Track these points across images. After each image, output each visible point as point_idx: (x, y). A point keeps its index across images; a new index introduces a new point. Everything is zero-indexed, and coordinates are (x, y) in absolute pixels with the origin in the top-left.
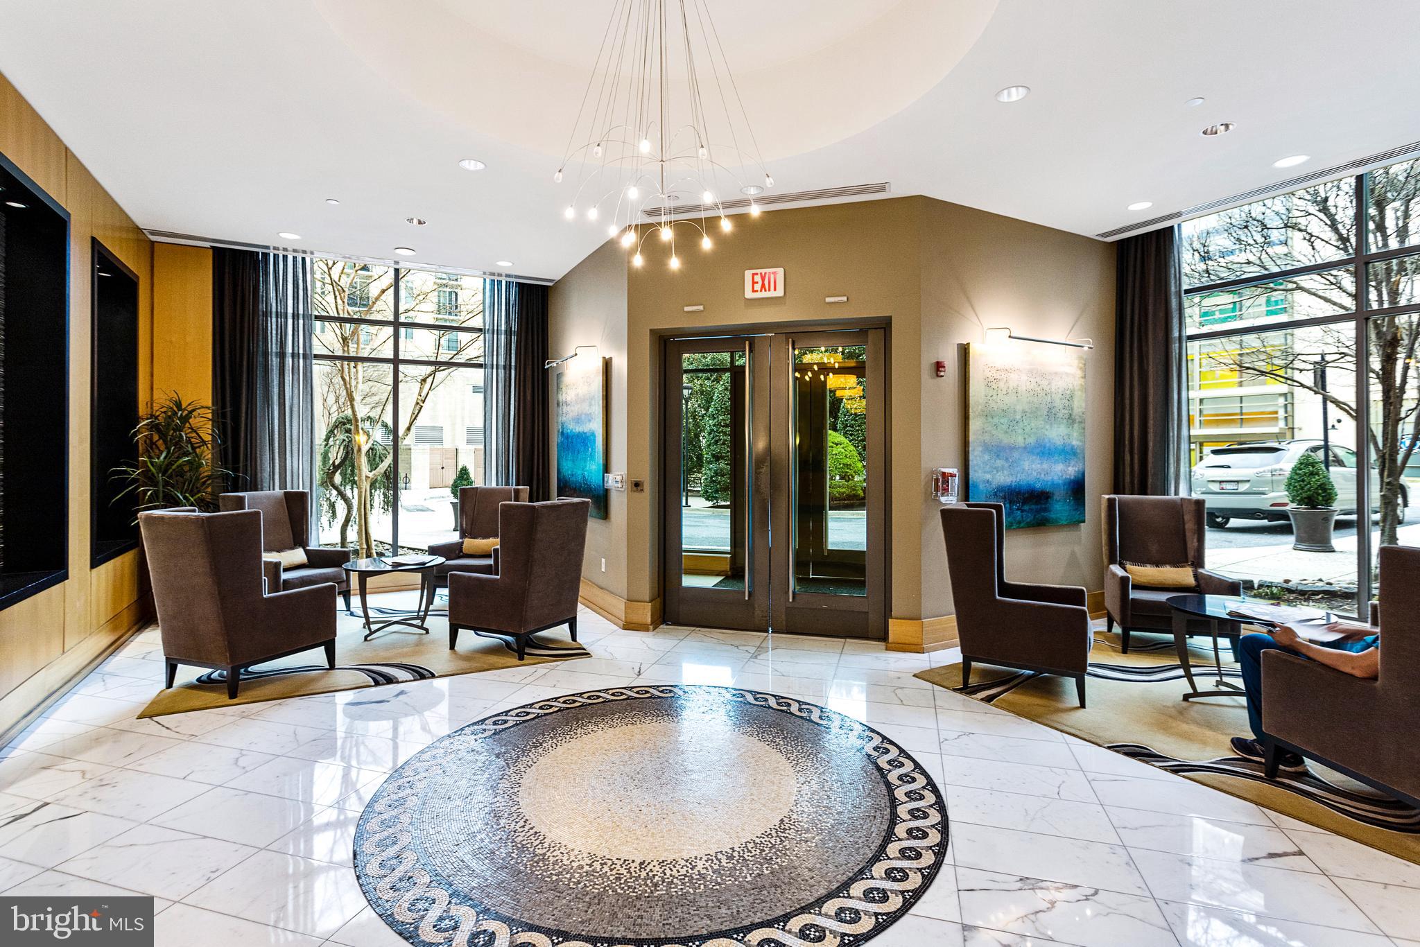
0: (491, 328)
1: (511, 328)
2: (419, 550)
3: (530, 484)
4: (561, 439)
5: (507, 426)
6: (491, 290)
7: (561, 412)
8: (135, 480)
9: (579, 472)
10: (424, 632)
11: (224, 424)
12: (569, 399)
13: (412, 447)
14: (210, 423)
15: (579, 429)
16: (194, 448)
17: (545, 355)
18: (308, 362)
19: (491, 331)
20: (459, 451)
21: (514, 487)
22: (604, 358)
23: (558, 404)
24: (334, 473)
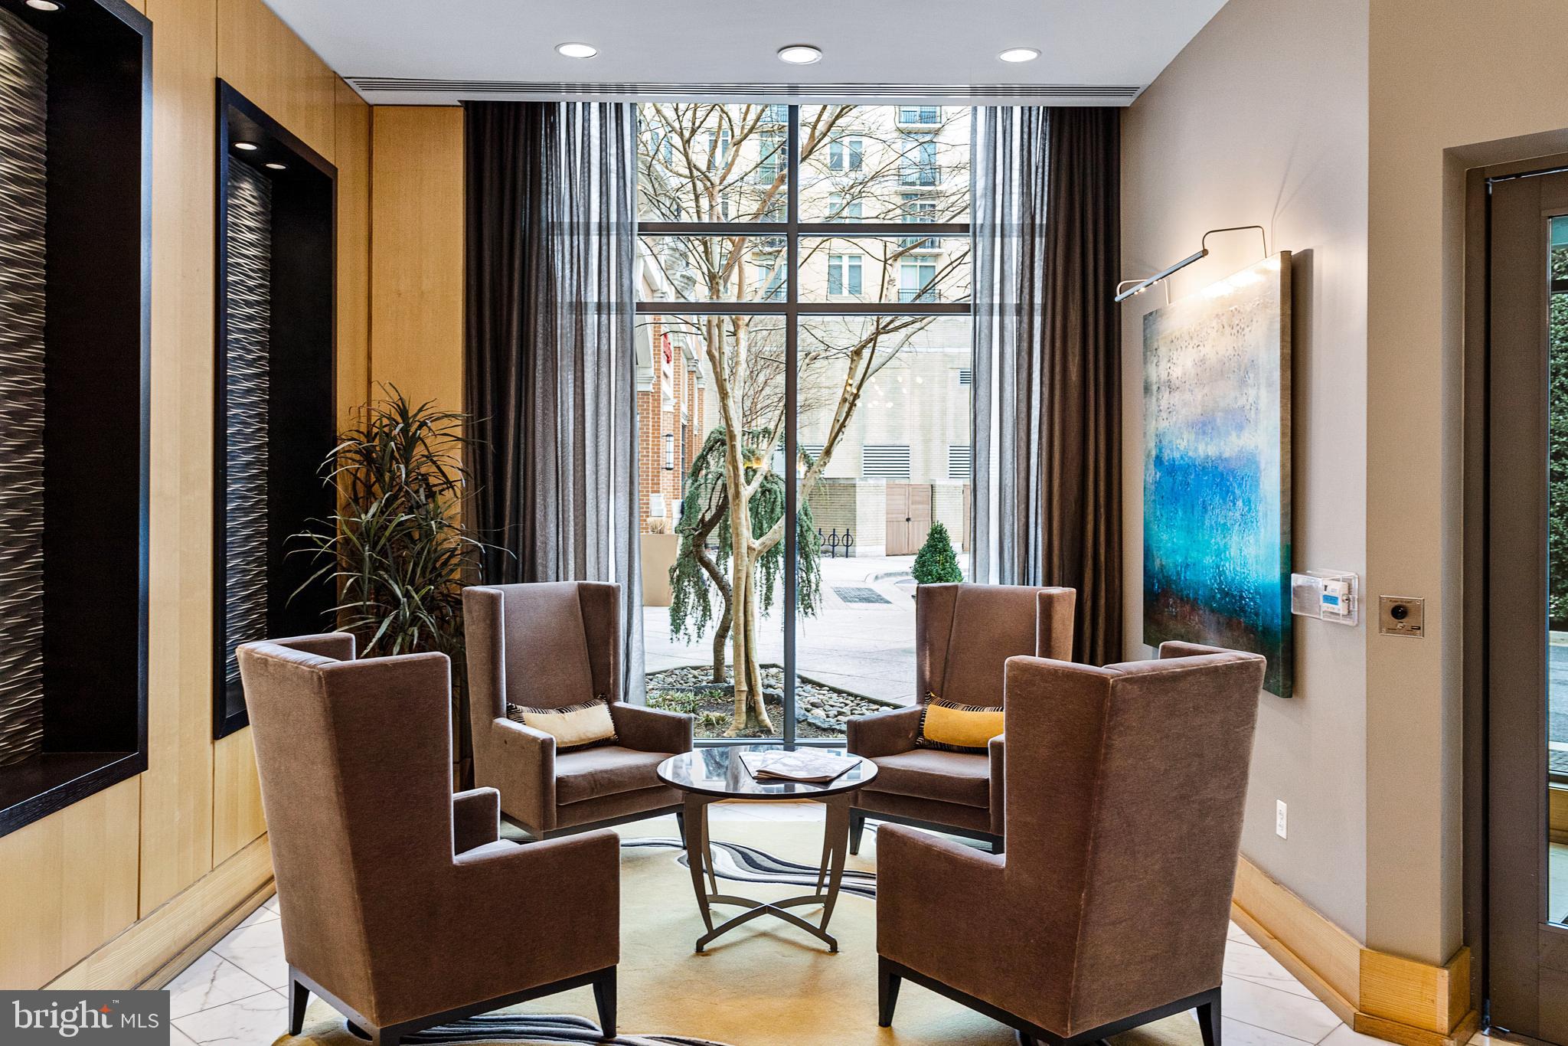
0: (988, 222)
1: (1033, 218)
2: (850, 694)
3: (1077, 582)
4: (1154, 475)
5: (1023, 445)
6: (987, 147)
7: (1153, 407)
8: (327, 558)
9: (1208, 560)
10: (826, 947)
11: (483, 448)
12: (1177, 372)
13: (858, 483)
14: (460, 445)
15: (1205, 449)
16: (431, 495)
17: (1112, 274)
18: (627, 317)
19: (987, 231)
20: (937, 489)
21: (1041, 589)
22: (1286, 255)
23: (1147, 389)
24: (703, 535)
